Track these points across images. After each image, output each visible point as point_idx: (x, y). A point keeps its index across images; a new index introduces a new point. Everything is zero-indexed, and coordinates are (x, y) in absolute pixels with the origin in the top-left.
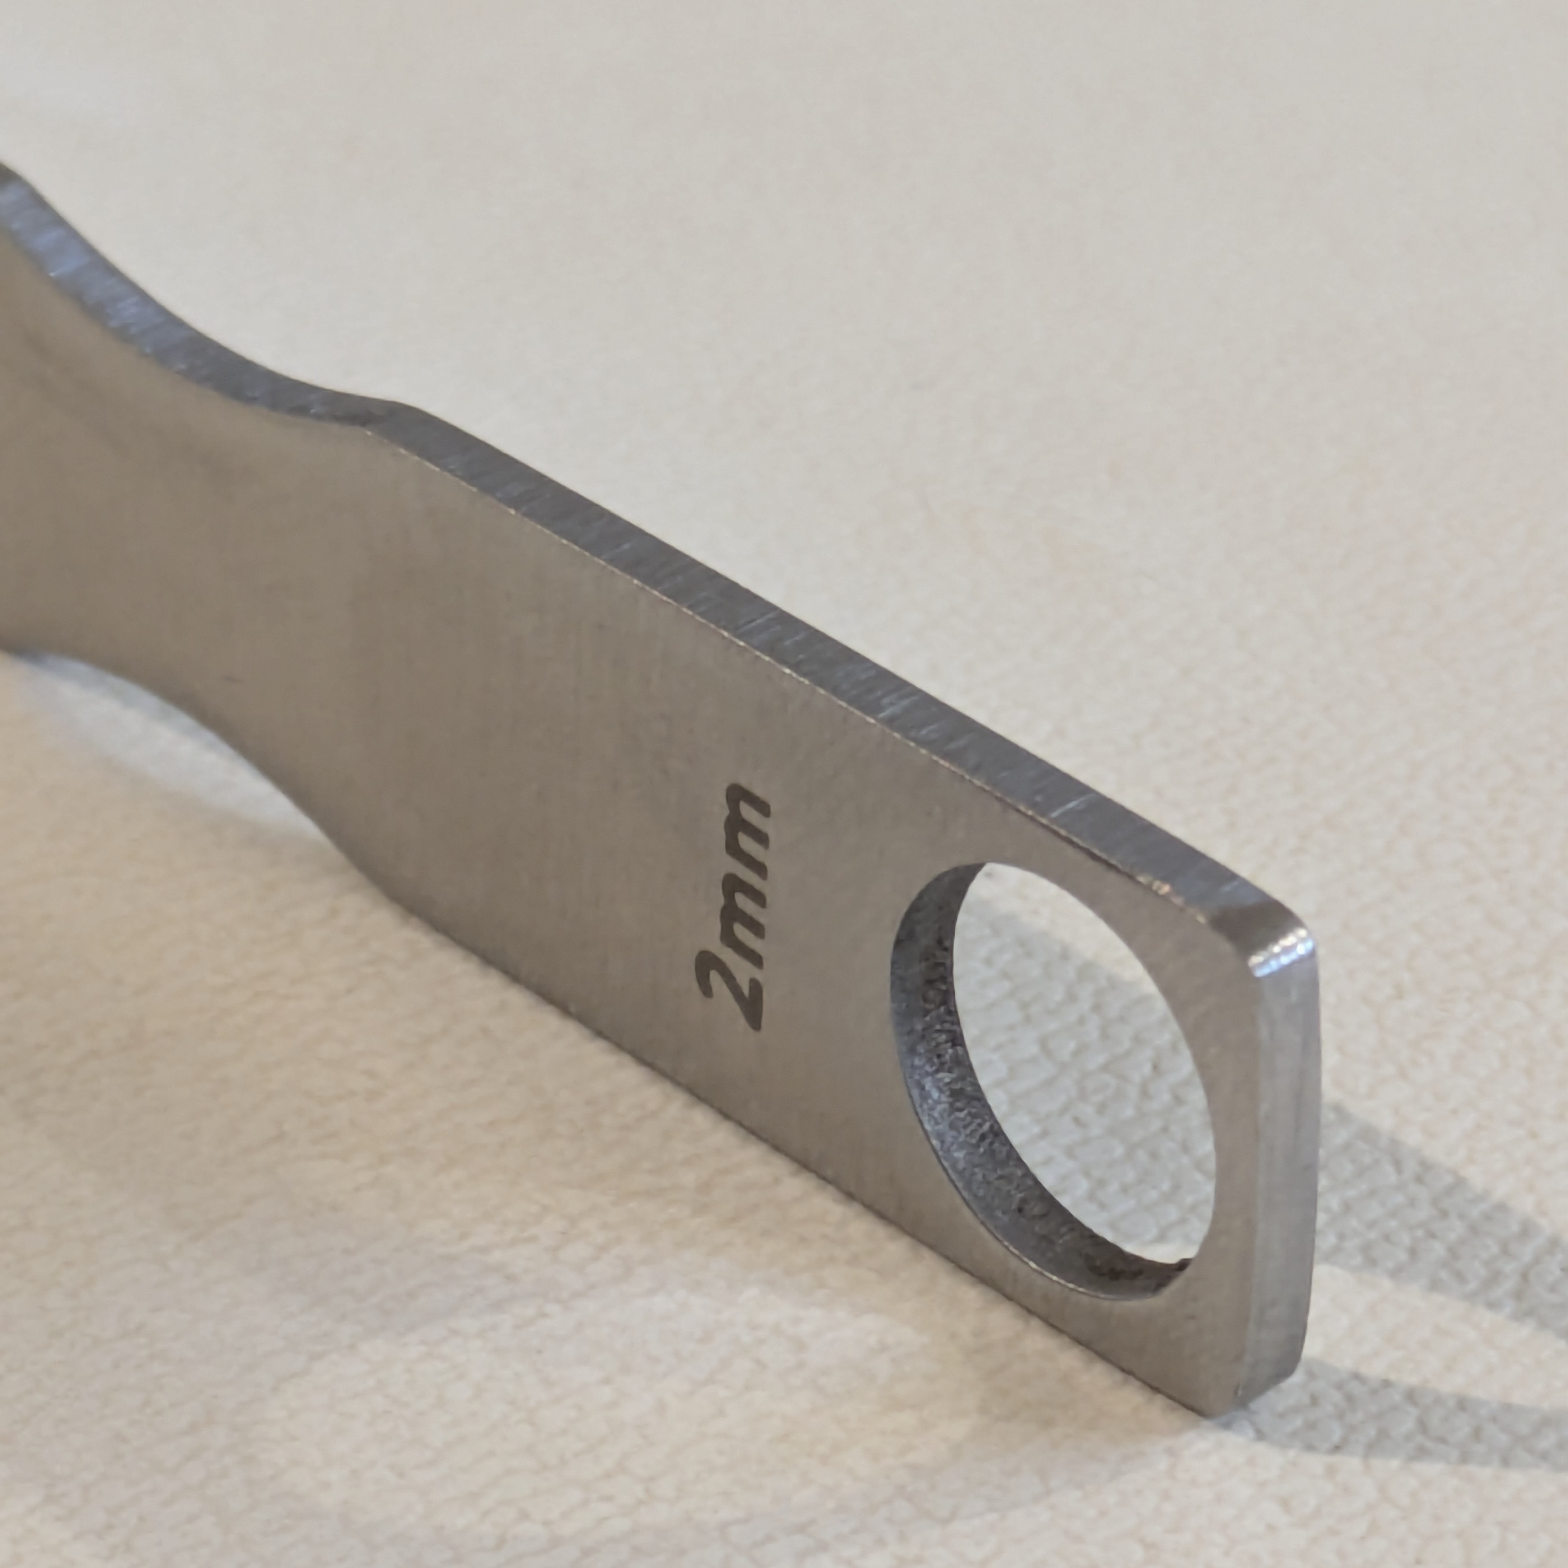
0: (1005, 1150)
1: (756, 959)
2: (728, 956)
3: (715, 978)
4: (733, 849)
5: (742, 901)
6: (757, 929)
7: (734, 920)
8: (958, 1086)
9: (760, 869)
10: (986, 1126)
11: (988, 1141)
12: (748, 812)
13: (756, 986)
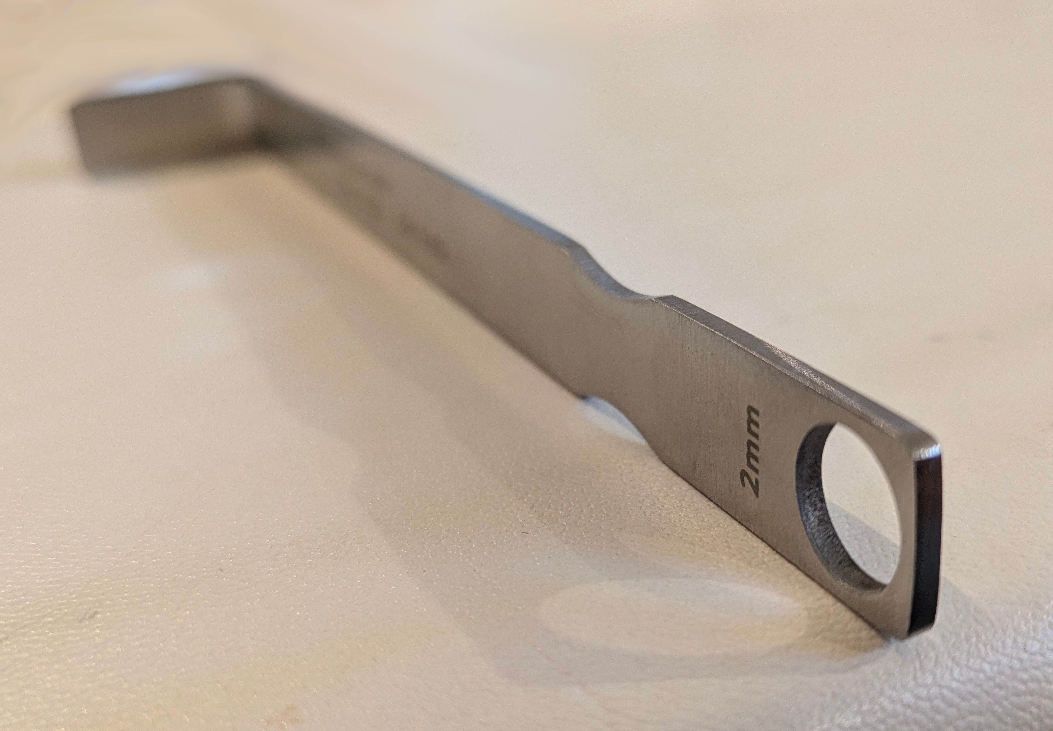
0: (837, 542)
1: (756, 471)
2: (749, 471)
3: (746, 479)
4: (750, 430)
5: (753, 450)
6: (757, 459)
7: (750, 457)
8: (822, 517)
9: (757, 436)
10: (831, 533)
11: (831, 538)
12: (754, 416)
13: (757, 481)
